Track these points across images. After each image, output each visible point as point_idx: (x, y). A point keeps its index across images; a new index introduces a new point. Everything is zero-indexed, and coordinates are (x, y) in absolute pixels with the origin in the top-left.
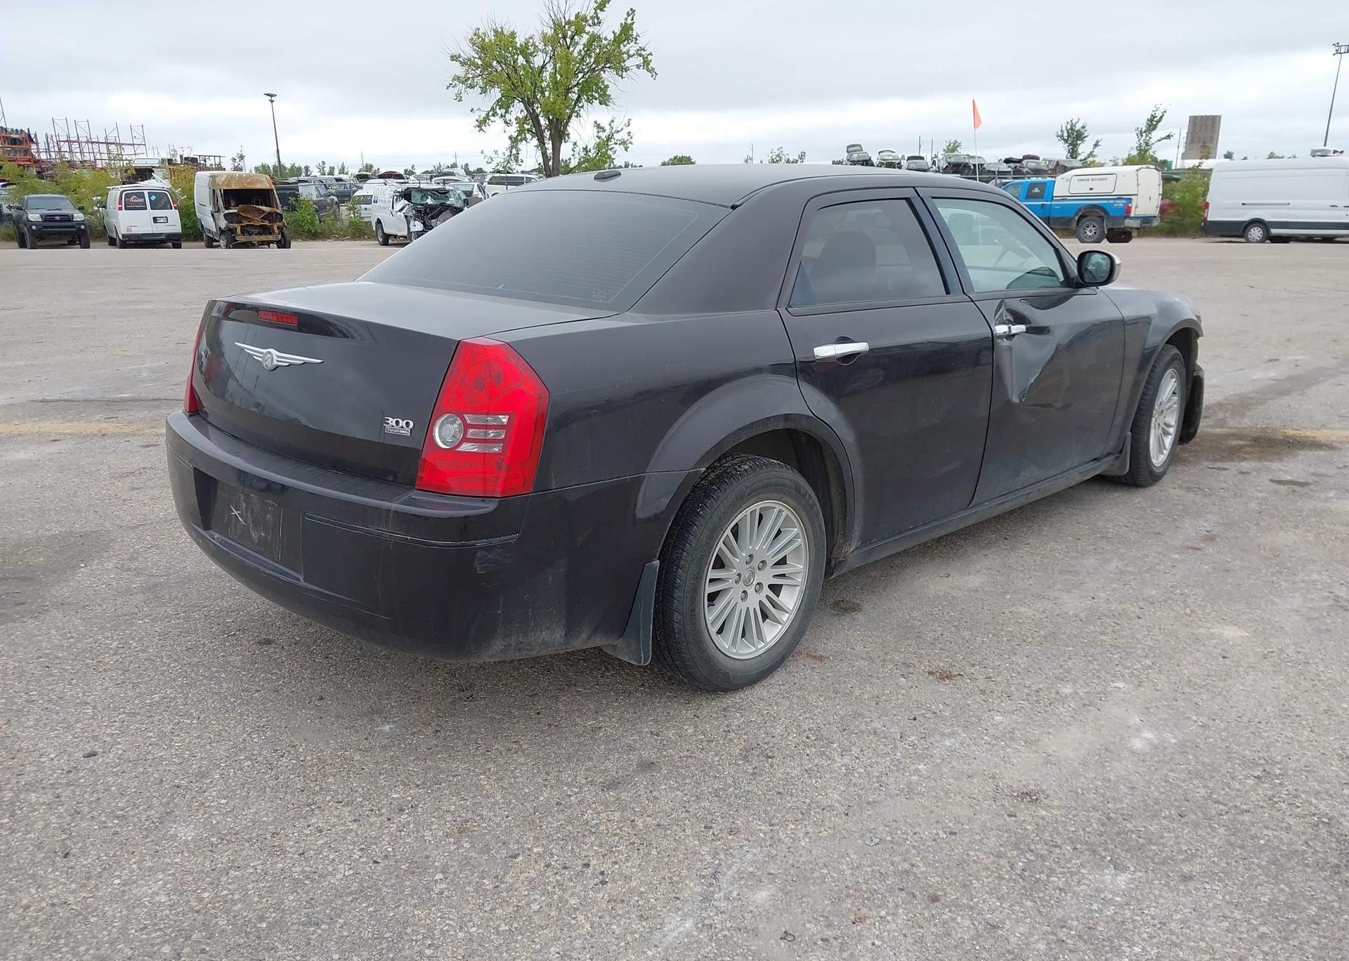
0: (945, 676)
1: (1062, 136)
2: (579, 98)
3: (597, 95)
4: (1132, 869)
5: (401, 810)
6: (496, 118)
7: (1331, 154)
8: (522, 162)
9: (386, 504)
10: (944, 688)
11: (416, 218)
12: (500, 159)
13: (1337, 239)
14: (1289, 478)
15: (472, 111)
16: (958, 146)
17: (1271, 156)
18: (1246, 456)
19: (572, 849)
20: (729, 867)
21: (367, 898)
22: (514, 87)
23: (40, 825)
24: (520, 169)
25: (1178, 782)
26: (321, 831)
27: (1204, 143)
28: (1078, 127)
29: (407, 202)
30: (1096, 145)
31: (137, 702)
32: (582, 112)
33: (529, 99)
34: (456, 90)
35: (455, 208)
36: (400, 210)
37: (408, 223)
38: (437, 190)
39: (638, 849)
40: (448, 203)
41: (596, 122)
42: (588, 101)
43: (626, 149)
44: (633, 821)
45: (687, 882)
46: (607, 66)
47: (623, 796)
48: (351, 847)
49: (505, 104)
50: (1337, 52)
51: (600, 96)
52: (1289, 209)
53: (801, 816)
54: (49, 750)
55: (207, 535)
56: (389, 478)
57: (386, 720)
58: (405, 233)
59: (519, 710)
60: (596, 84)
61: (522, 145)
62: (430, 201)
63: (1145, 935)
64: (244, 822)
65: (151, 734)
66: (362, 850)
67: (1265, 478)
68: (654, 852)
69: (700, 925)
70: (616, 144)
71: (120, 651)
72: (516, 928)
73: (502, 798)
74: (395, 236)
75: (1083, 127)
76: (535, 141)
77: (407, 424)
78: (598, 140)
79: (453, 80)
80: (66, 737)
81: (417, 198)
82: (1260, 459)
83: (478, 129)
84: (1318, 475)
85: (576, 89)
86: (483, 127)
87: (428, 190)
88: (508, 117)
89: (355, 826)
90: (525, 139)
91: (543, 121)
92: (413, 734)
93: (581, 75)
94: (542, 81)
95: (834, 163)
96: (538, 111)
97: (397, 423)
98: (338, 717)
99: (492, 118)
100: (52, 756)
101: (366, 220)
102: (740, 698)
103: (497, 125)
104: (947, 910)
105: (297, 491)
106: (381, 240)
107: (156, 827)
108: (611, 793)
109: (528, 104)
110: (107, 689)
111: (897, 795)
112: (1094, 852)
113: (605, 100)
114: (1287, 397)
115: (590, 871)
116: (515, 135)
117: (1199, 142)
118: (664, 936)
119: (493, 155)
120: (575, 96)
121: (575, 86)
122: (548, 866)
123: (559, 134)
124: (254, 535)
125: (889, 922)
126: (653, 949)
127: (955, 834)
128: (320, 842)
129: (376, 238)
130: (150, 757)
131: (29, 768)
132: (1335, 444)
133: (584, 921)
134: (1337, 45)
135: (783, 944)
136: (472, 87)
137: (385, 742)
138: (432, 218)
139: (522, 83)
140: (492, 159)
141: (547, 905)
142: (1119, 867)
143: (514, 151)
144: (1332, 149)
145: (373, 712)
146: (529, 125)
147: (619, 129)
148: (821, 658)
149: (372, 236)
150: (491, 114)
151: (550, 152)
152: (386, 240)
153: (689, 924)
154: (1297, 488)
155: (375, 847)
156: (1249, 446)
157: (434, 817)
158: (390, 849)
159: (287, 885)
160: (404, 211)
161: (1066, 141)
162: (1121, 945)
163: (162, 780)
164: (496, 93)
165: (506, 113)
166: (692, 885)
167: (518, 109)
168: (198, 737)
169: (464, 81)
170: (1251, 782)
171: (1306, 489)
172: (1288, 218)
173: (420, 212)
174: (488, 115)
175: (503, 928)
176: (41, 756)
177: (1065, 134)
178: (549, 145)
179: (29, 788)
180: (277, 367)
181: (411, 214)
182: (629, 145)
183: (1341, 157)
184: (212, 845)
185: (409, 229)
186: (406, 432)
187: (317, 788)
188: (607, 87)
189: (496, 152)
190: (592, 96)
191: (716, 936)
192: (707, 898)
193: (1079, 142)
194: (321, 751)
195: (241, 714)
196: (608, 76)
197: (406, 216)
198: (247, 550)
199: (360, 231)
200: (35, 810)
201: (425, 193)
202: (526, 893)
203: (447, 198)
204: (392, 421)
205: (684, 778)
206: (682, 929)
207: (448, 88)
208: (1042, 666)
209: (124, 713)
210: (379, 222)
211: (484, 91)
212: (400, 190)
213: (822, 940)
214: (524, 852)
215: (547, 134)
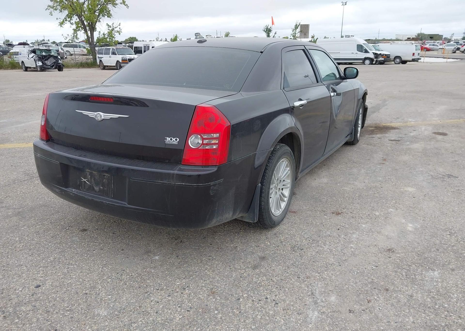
0: (338, 214)
1: (265, 31)
2: (99, 15)
3: (106, 14)
4: (436, 270)
5: (184, 289)
6: (67, 22)
7: (351, 36)
8: (79, 39)
9: (172, 172)
10: (340, 217)
11: (39, 60)
12: (70, 38)
13: (353, 64)
14: (393, 139)
15: (57, 19)
16: (229, 34)
17: (325, 38)
18: (377, 133)
19: (257, 293)
20: (316, 290)
21: (194, 325)
22: (73, 10)
23: (35, 320)
24: (77, 41)
25: (429, 239)
26: (158, 302)
27: (305, 33)
28: (269, 27)
29: (35, 54)
30: (275, 34)
31: (44, 261)
32: (101, 20)
33: (79, 15)
34: (49, 11)
35: (55, 56)
36: (32, 57)
37: (36, 62)
38: (46, 50)
39: (281, 289)
40: (51, 54)
41: (107, 24)
42: (103, 16)
43: (120, 34)
44: (271, 279)
45: (305, 298)
46: (109, 3)
47: (262, 270)
48: (175, 307)
49: (70, 16)
50: (343, 5)
51: (107, 14)
52: (340, 54)
53: (326, 269)
54: (18, 287)
55: (68, 190)
56: (166, 161)
57: (155, 255)
58: (35, 66)
59: (203, 244)
60: (106, 10)
61: (78, 32)
62: (44, 54)
63: (454, 290)
64: (124, 304)
65: (59, 274)
66: (179, 307)
67: (387, 140)
68: (287, 289)
69: (320, 313)
70: (115, 32)
71: (22, 241)
72: (258, 326)
73: (219, 278)
74: (30, 68)
75: (271, 28)
76: (83, 31)
77: (176, 140)
78: (109, 31)
79: (48, 7)
80: (22, 281)
81: (38, 52)
82: (381, 133)
83: (60, 26)
84: (401, 137)
85: (98, 11)
86: (62, 25)
87: (43, 49)
88: (72, 21)
89: (170, 298)
90: (79, 30)
91: (86, 23)
92: (169, 258)
93: (99, 6)
94: (84, 8)
95: (187, 39)
96: (83, 19)
97: (171, 139)
98: (134, 256)
99: (65, 22)
100: (20, 289)
101: (16, 61)
102: (278, 230)
103: (67, 25)
104: (393, 293)
105: (125, 169)
106: (24, 69)
107: (88, 312)
108: (257, 270)
109: (79, 16)
110: (26, 258)
111: (351, 256)
112: (422, 266)
113: (109, 15)
114: (375, 114)
115: (269, 300)
116: (75, 28)
117: (303, 33)
118: (311, 319)
119: (67, 36)
120: (98, 14)
121: (98, 10)
122: (253, 301)
123: (93, 29)
124: (97, 189)
125: (378, 300)
126: (311, 325)
127: (377, 266)
128: (161, 307)
129: (22, 68)
130: (65, 283)
131: (12, 296)
132: (398, 128)
133: (280, 319)
134: (342, 2)
135: (351, 314)
136: (56, 10)
137: (160, 263)
138: (46, 60)
139: (76, 8)
140: (67, 38)
141: (263, 316)
142: (433, 270)
143: (75, 35)
144: (351, 35)
145: (148, 252)
146: (81, 25)
147: (116, 27)
148: (294, 212)
149: (20, 68)
150: (65, 20)
151: (89, 35)
152: (27, 69)
153: (316, 313)
154: (397, 142)
155: (184, 305)
156: (376, 130)
157: (199, 289)
158: (190, 305)
159: (159, 326)
160: (34, 58)
161: (266, 32)
162: (450, 295)
163: (77, 292)
164: (66, 12)
165: (70, 20)
166: (307, 299)
167: (75, 19)
168: (81, 272)
169: (53, 7)
170: (448, 236)
171: (399, 142)
172: (340, 57)
173: (40, 58)
174: (63, 20)
175: (253, 327)
176: (15, 290)
177: (265, 30)
178: (89, 33)
179: (19, 304)
180: (104, 119)
181: (36, 59)
182: (120, 33)
183: (354, 37)
184: (117, 315)
185: (36, 65)
186: (176, 143)
187: (145, 285)
188: (110, 11)
189: (68, 35)
190: (105, 14)
191: (328, 316)
192: (316, 303)
193: (270, 32)
194: (137, 271)
195: (93, 261)
196: (110, 7)
197: (34, 60)
198: (93, 195)
199: (14, 66)
200: (28, 314)
201: (41, 51)
202: (252, 312)
203: (51, 53)
204: (168, 139)
205: (279, 261)
206: (315, 316)
207: (46, 10)
208: (364, 207)
209: (41, 267)
210: (23, 62)
211: (61, 11)
212: (31, 50)
213: (362, 310)
214: (241, 297)
215: (88, 28)
